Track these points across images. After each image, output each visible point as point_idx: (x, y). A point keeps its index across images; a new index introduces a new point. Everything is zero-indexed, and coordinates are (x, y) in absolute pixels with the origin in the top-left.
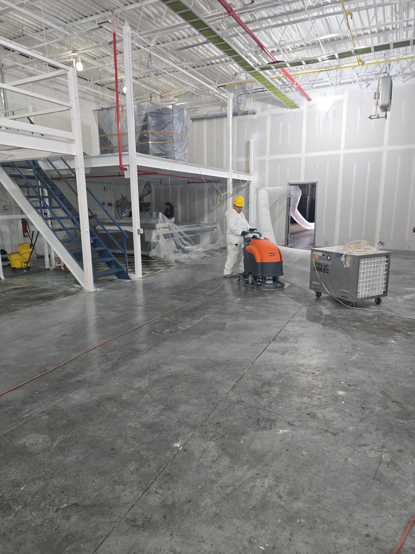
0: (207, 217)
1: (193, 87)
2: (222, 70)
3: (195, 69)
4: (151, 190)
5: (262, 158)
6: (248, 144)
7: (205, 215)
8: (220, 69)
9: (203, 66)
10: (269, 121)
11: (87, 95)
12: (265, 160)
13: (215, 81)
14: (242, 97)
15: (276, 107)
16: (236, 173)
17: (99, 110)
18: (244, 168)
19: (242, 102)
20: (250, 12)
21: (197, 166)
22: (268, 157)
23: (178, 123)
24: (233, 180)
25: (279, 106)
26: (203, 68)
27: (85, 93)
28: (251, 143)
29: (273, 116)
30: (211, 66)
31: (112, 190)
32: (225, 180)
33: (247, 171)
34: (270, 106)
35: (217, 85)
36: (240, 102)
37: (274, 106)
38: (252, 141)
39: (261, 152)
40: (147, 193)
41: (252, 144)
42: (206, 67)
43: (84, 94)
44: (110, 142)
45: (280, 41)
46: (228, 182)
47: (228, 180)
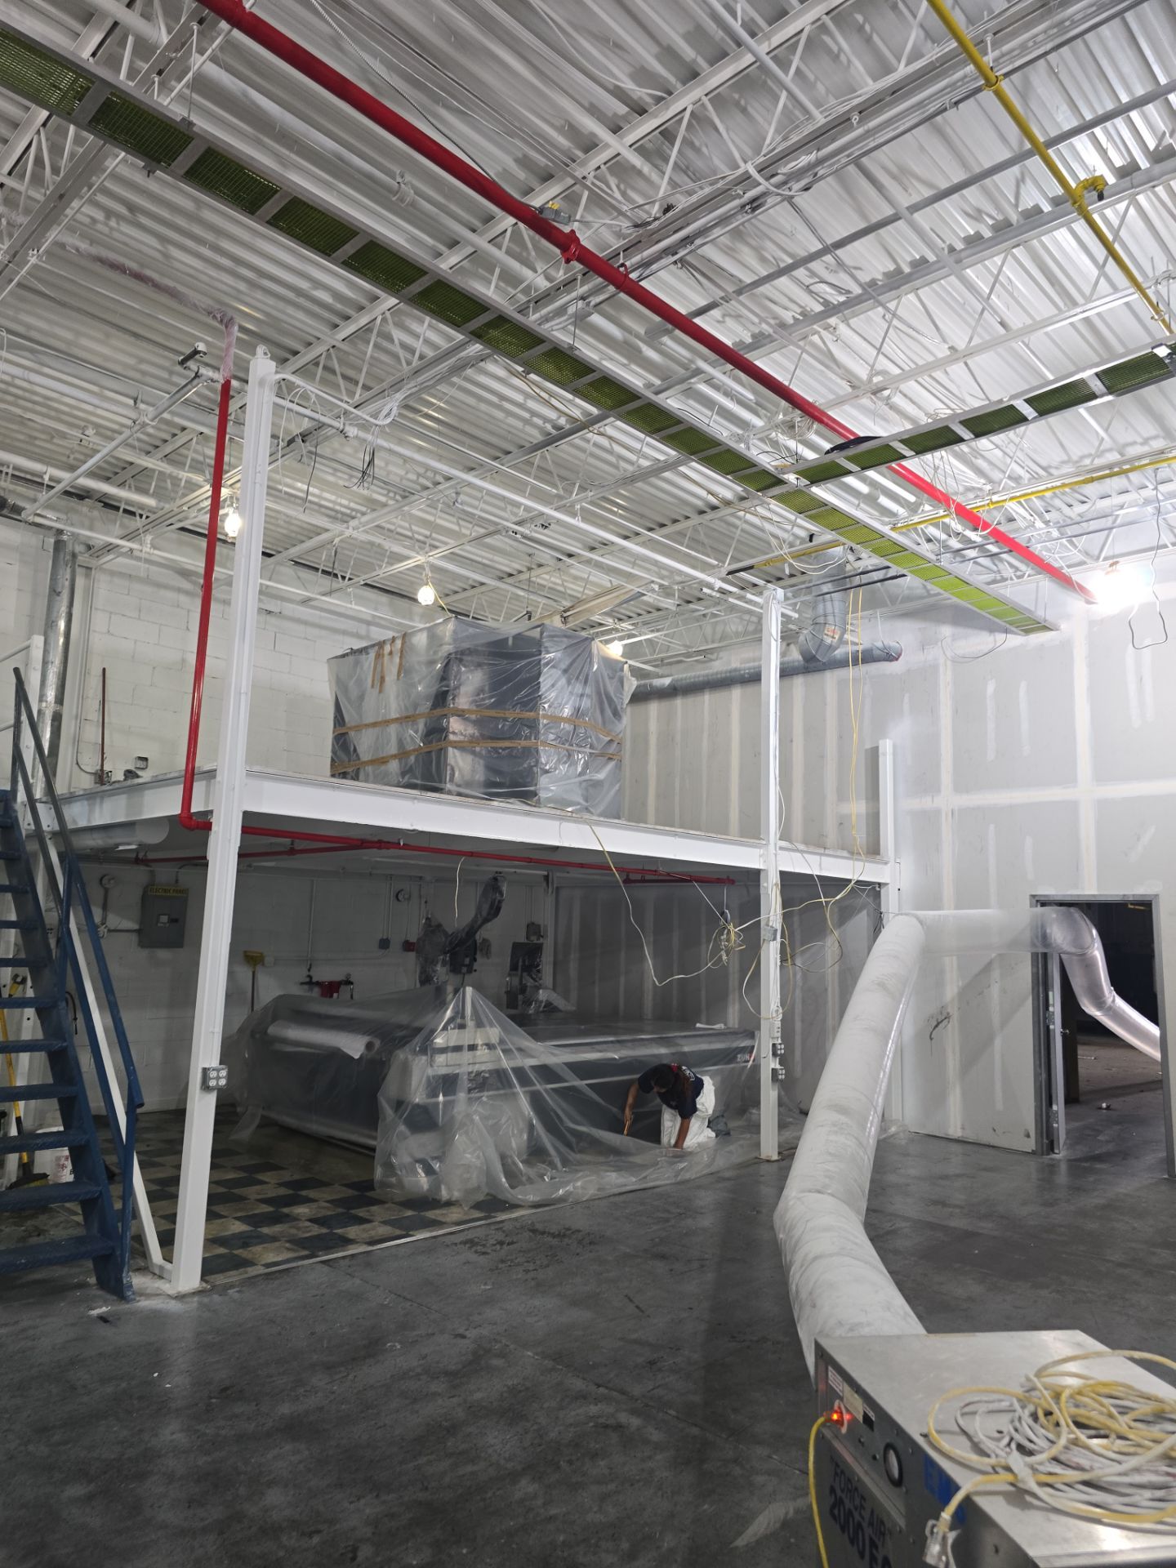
2: (746, 522)
3: (665, 531)
4: (500, 902)
5: (927, 803)
6: (874, 755)
8: (739, 518)
9: (687, 518)
10: (946, 677)
11: (373, 628)
12: (938, 812)
13: (721, 555)
14: (829, 604)
15: (969, 631)
16: (797, 850)
19: (830, 619)
21: (585, 822)
22: (948, 799)
23: (563, 681)
24: (785, 876)
25: (982, 628)
26: (689, 523)
27: (369, 623)
28: (881, 751)
29: (959, 661)
30: (711, 515)
32: (752, 877)
33: (873, 850)
34: (946, 631)
35: (724, 572)
36: (821, 620)
37: (960, 631)
38: (887, 747)
39: (924, 780)
41: (885, 754)
42: (696, 520)
43: (364, 626)
44: (355, 750)
46: (763, 884)
47: (762, 875)
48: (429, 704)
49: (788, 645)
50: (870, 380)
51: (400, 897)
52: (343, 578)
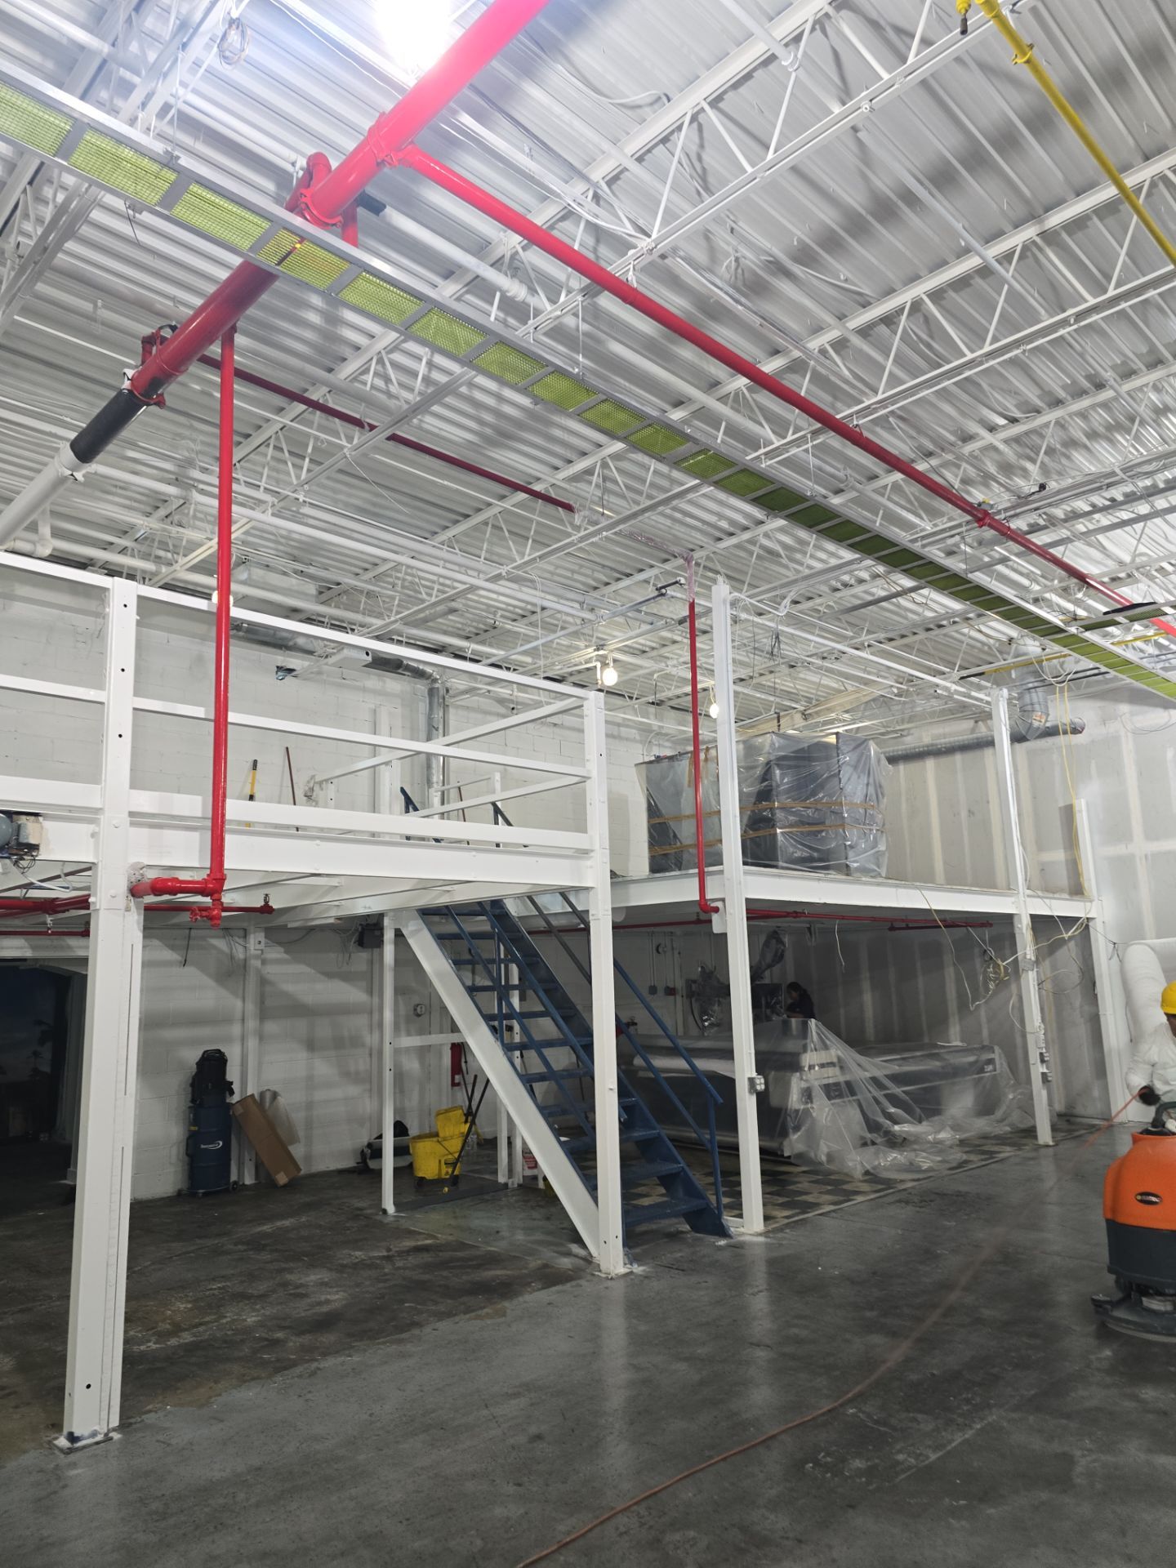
0: (958, 1028)
1: (892, 686)
2: (970, 637)
3: (893, 643)
4: (783, 951)
5: (1121, 850)
6: (1068, 813)
7: (951, 1020)
8: (964, 635)
9: (915, 634)
10: (1128, 747)
11: (622, 729)
12: (1132, 856)
13: (951, 665)
14: (1034, 695)
15: (1146, 708)
16: (1039, 897)
17: (651, 762)
18: (1063, 880)
19: (1037, 707)
20: (1036, 509)
21: (917, 888)
22: (1140, 846)
23: (855, 776)
24: (1035, 918)
25: (1156, 705)
26: (916, 638)
27: (619, 725)
28: (1076, 809)
29: (1138, 733)
30: (937, 631)
31: (676, 952)
32: (1008, 919)
33: (1077, 890)
34: (1124, 708)
35: (956, 674)
36: (1029, 708)
37: (1136, 708)
38: (1081, 806)
39: (1116, 829)
40: (773, 961)
41: (1080, 811)
42: (922, 635)
43: (616, 728)
44: (675, 836)
45: (1135, 556)
46: (1017, 925)
47: (1016, 919)
48: (753, 800)
49: (976, 722)
50: (1133, 561)
51: (660, 950)
52: (631, 698)
